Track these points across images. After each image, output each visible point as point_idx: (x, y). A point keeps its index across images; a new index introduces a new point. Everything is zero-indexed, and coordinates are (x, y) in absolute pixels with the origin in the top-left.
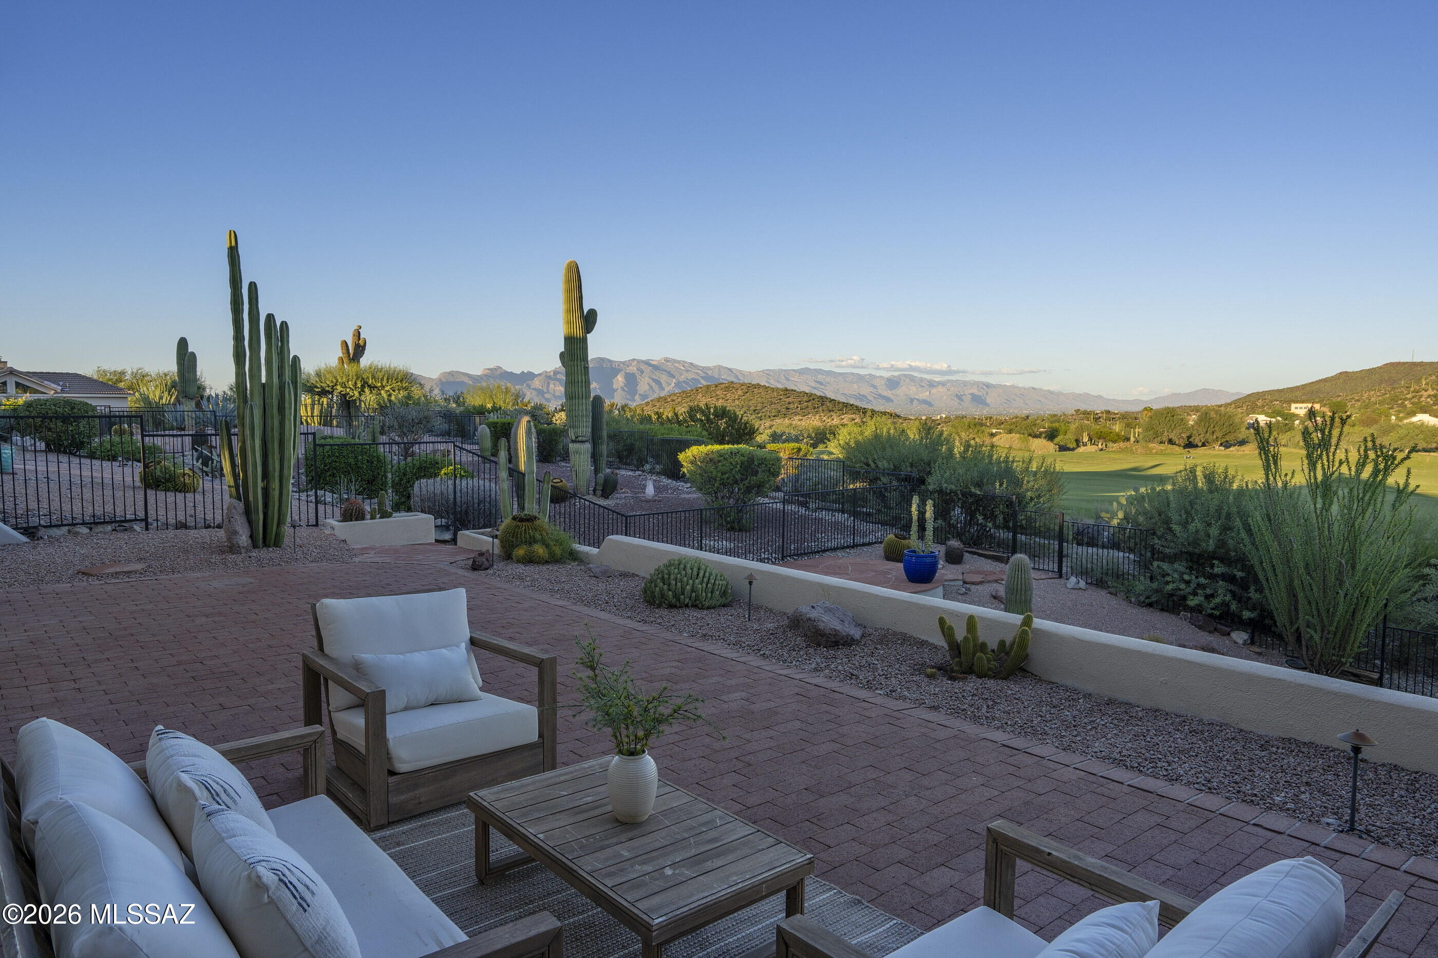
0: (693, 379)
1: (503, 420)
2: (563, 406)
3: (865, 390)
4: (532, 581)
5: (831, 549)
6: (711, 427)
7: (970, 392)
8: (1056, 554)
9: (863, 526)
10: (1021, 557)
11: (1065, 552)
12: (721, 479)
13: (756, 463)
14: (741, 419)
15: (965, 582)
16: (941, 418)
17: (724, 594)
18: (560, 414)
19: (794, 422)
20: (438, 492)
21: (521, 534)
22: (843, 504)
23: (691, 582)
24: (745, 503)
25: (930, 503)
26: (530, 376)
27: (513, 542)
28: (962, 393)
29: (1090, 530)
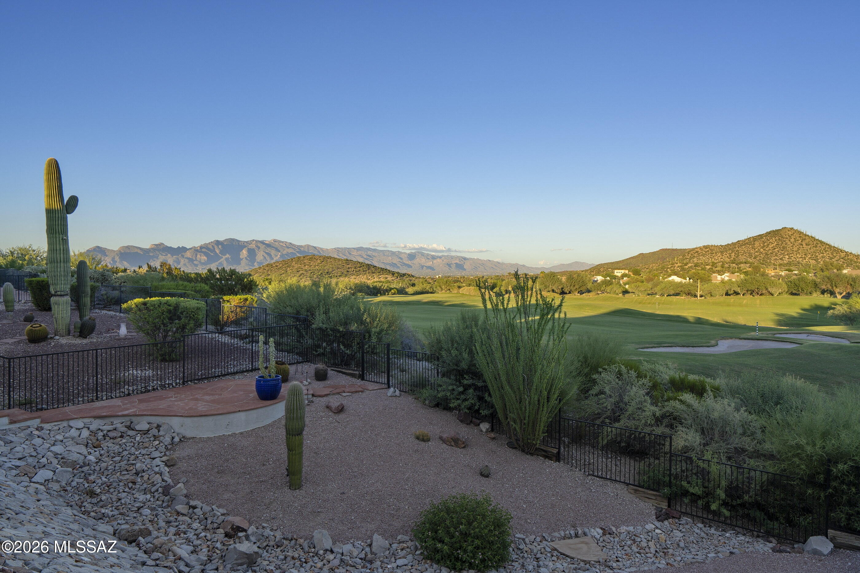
0: (291, 253)
7: (455, 262)
16: (439, 277)
26: (183, 250)
28: (451, 263)
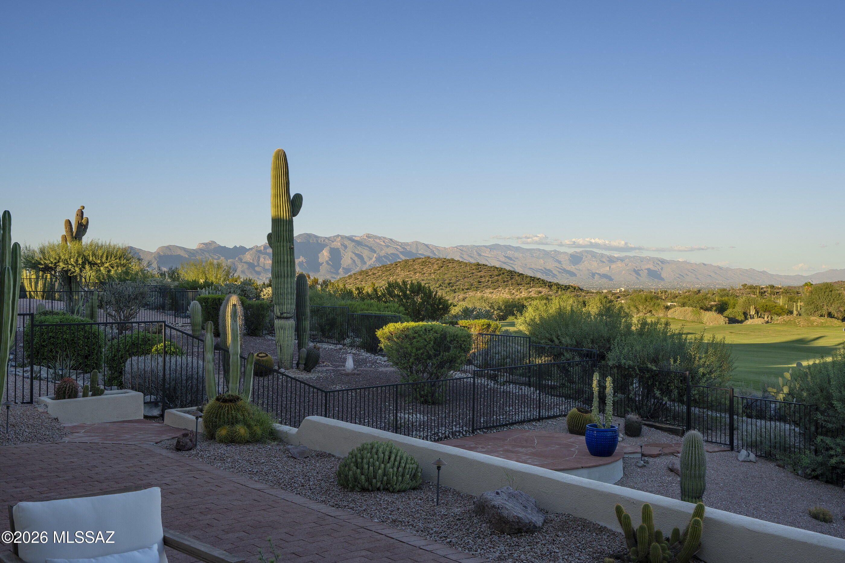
0: (392, 254)
1: (214, 296)
2: (270, 281)
3: (551, 265)
4: (232, 462)
5: (518, 422)
6: (407, 303)
7: (646, 267)
8: (728, 427)
9: (549, 400)
10: (694, 432)
11: (735, 425)
12: (416, 355)
13: (448, 339)
14: (436, 295)
15: (643, 455)
16: (620, 291)
17: (414, 477)
18: (268, 289)
19: (485, 295)
20: (148, 369)
21: (224, 415)
22: (529, 377)
23: (383, 466)
24: (438, 378)
25: (609, 380)
26: (241, 250)
27: (216, 422)
28: (639, 268)
29: (758, 403)
